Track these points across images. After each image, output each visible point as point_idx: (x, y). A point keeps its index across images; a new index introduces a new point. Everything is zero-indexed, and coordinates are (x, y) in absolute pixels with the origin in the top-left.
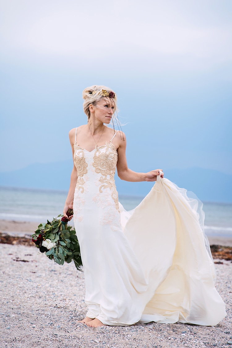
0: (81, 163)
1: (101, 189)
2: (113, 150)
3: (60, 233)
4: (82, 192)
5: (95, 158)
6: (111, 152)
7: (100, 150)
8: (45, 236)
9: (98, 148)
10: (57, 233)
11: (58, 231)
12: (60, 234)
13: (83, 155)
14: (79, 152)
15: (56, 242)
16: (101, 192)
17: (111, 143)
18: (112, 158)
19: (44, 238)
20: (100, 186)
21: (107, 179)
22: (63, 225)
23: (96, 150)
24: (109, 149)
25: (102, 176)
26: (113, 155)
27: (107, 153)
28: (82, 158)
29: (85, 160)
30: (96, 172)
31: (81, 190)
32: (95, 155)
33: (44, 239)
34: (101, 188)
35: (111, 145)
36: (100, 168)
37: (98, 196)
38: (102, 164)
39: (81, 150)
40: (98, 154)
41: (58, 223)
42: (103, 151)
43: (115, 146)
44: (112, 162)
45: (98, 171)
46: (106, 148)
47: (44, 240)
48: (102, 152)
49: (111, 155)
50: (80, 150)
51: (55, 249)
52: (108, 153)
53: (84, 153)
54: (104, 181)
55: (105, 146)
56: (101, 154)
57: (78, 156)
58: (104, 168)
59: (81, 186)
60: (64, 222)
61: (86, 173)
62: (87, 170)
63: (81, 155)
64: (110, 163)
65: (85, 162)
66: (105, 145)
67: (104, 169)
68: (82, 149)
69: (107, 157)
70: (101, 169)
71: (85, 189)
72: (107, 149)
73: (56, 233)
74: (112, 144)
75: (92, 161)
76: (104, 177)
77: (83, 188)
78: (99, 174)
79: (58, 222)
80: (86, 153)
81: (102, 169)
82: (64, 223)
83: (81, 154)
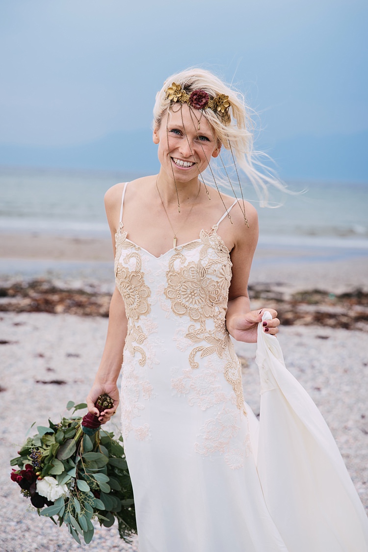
0: (133, 287)
1: (195, 358)
2: (220, 254)
3: (79, 458)
4: (143, 362)
5: (171, 274)
6: (215, 258)
7: (185, 253)
8: (41, 470)
9: (179, 247)
10: (73, 458)
11: (76, 452)
12: (80, 461)
13: (139, 263)
14: (127, 256)
15: (68, 484)
16: (195, 366)
17: (215, 234)
18: (217, 276)
19: (38, 473)
20: (190, 350)
21: (208, 330)
22: (87, 437)
23: (174, 253)
24: (210, 250)
25: (193, 323)
26: (219, 266)
27: (202, 262)
28: (136, 272)
29: (144, 279)
30: (175, 313)
31: (139, 356)
32: (171, 265)
33: (40, 477)
34: (193, 355)
35: (215, 239)
36: (184, 301)
37: (188, 377)
38: (189, 292)
39: (135, 251)
40: (177, 265)
41: (74, 431)
42: (192, 256)
43: (225, 242)
44: (218, 287)
45: (180, 309)
46: (199, 248)
47: (41, 479)
48: (189, 259)
49: (214, 267)
50: (129, 251)
51: (67, 500)
52: (205, 263)
53: (142, 258)
54: (198, 336)
55: (199, 244)
56: (186, 264)
57: (126, 266)
58: (195, 303)
59: (138, 345)
60: (88, 429)
61: (147, 312)
62: (149, 305)
63: (131, 265)
64: (211, 289)
65: (143, 285)
66: (199, 240)
67: (196, 306)
68: (137, 246)
69: (203, 272)
70: (187, 304)
71: (148, 355)
72: (203, 252)
73: (71, 457)
74: (219, 238)
75: (164, 283)
76: (198, 326)
77: (143, 354)
78: (184, 317)
79: (74, 428)
80: (147, 258)
81: (191, 306)
82: (88, 431)
83: (133, 260)
